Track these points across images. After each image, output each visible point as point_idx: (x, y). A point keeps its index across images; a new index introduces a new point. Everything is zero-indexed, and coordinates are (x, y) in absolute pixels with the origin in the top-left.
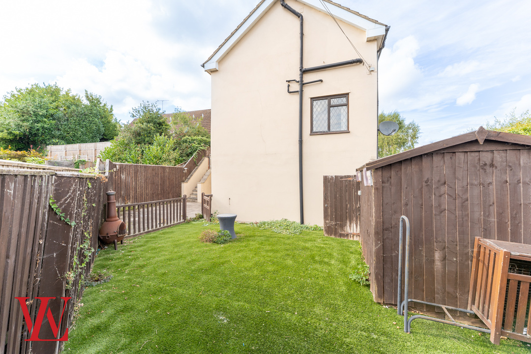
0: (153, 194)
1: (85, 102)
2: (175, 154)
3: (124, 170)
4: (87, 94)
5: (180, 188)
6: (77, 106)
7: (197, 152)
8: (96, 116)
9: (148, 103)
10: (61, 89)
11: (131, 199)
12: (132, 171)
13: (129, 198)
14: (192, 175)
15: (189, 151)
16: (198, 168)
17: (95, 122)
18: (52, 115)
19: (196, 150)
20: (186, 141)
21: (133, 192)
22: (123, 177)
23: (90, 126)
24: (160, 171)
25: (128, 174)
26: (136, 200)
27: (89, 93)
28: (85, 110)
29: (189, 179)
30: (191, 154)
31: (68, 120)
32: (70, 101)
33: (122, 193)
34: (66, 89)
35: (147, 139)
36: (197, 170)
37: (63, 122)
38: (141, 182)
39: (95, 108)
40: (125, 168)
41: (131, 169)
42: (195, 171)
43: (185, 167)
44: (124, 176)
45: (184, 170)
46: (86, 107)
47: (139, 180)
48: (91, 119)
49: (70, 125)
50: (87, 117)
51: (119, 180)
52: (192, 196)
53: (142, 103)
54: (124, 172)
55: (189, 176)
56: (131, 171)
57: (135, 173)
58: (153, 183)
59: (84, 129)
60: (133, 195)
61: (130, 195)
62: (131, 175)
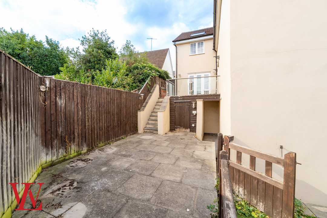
0: (108, 127)
1: (46, 46)
2: (129, 80)
3: (62, 91)
4: (47, 39)
5: (136, 117)
6: (39, 48)
7: (151, 78)
8: (55, 57)
9: (97, 32)
10: (27, 35)
11: (76, 140)
12: (77, 93)
13: (72, 137)
14: (147, 103)
15: (141, 77)
16: (152, 94)
17: (54, 62)
18: (18, 55)
19: (149, 76)
20: (137, 68)
21: (80, 128)
22: (61, 102)
23: (50, 65)
24: (116, 96)
25: (70, 98)
26: (84, 139)
27: (49, 39)
28: (46, 52)
29: (145, 106)
30: (143, 80)
31: (31, 59)
32: (34, 44)
33: (60, 130)
34: (31, 36)
35: (97, 66)
36: (152, 97)
37: (27, 61)
38: (91, 111)
39: (54, 51)
40: (64, 88)
41: (75, 91)
42: (149, 99)
43: (141, 93)
44: (63, 101)
45: (141, 96)
46: (46, 49)
47: (88, 108)
48: (51, 59)
49: (33, 64)
50: (47, 57)
51: (53, 107)
52: (148, 126)
53: (92, 30)
54: (63, 94)
55: (144, 104)
56: (75, 94)
57: (82, 96)
58: (108, 113)
59: (46, 67)
60: (80, 132)
61: (74, 133)
62: (75, 99)
